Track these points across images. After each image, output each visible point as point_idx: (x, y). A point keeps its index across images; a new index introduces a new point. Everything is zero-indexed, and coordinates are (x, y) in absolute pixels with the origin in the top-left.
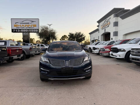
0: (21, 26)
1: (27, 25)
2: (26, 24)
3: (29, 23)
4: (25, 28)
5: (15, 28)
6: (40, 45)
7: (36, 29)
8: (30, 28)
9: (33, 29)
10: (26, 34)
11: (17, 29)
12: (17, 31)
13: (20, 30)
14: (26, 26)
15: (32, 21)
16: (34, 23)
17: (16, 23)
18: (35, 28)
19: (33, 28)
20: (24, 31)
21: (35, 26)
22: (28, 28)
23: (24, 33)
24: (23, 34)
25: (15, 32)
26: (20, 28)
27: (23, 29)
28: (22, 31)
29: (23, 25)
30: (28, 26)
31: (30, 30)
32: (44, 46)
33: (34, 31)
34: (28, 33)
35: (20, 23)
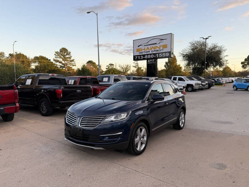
0: (144, 49)
1: (153, 47)
2: (152, 46)
3: (156, 44)
4: (151, 53)
5: (138, 54)
7: (166, 53)
8: (157, 51)
9: (162, 53)
10: (151, 61)
11: (140, 56)
13: (144, 56)
14: (151, 49)
15: (162, 40)
16: (164, 42)
17: (139, 46)
18: (165, 50)
20: (149, 56)
21: (165, 46)
22: (155, 52)
23: (149, 61)
24: (147, 62)
25: (138, 60)
26: (143, 54)
27: (148, 55)
28: (146, 57)
29: (148, 48)
30: (154, 49)
31: (157, 55)
32: (185, 81)
33: (164, 55)
34: (154, 60)
35: (144, 46)
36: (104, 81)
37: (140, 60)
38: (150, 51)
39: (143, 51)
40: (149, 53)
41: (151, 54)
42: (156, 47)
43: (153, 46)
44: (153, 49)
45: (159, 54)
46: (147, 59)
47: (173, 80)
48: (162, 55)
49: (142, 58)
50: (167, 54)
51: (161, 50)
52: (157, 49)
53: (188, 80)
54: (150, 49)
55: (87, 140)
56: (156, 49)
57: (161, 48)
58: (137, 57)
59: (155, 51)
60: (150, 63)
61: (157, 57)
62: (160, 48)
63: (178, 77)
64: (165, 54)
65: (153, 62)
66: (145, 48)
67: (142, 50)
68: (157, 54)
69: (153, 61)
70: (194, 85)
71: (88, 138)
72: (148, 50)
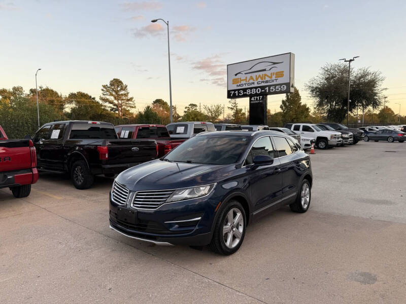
0: (246, 80)
1: (260, 76)
3: (265, 70)
4: (256, 85)
5: (234, 87)
6: (301, 128)
7: (281, 85)
8: (267, 82)
9: (275, 85)
10: (257, 99)
11: (239, 90)
12: (239, 93)
13: (245, 90)
14: (257, 79)
15: (274, 63)
16: (279, 68)
17: (236, 75)
18: (281, 80)
19: (275, 83)
20: (254, 91)
21: (280, 74)
22: (263, 84)
23: (253, 99)
24: (250, 101)
25: (235, 97)
26: (244, 87)
27: (251, 88)
28: (248, 92)
29: (251, 78)
30: (262, 78)
31: (267, 88)
32: (313, 131)
33: (278, 89)
34: (261, 97)
35: (245, 74)
36: (177, 132)
37: (239, 97)
38: (256, 82)
39: (243, 82)
40: (253, 86)
41: (256, 88)
42: (266, 75)
43: (261, 73)
44: (260, 80)
45: (269, 86)
46: (251, 96)
47: (294, 129)
48: (275, 88)
49: (242, 94)
50: (283, 87)
51: (273, 81)
52: (267, 79)
53: (320, 129)
54: (255, 79)
55: (143, 230)
56: (265, 79)
57: (274, 78)
58: (233, 92)
59: (263, 82)
60: (257, 102)
61: (267, 91)
62: (271, 77)
63: (302, 125)
64: (280, 87)
65: (259, 100)
66: (246, 78)
67: (241, 80)
68: (266, 86)
69: (260, 98)
70: (329, 138)
71: (146, 226)
72: (251, 81)
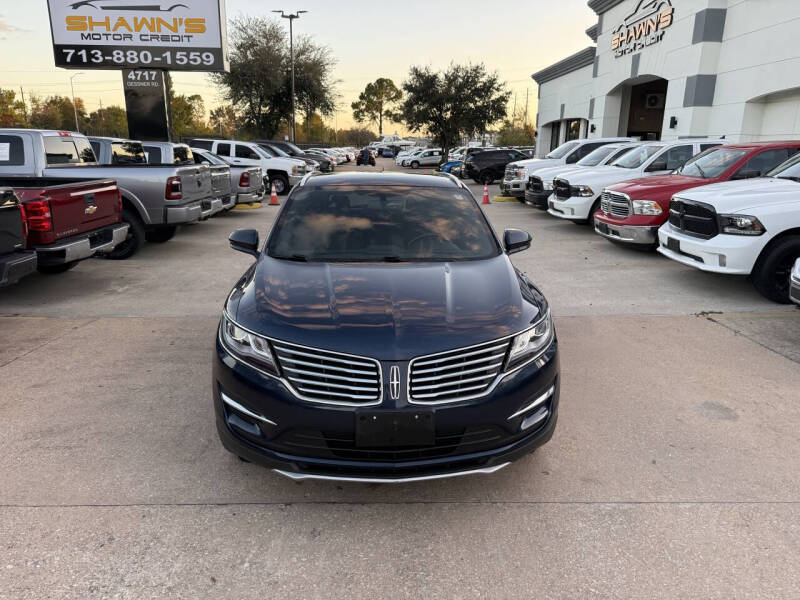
0: (107, 23)
1: (144, 20)
2: (140, 14)
3: (157, 8)
4: (136, 42)
5: (75, 39)
6: (233, 151)
7: (202, 50)
8: (165, 38)
9: (188, 50)
10: (143, 77)
11: (88, 48)
12: (90, 56)
13: (107, 50)
14: (138, 28)
17: (76, 6)
18: (198, 41)
19: (185, 44)
20: (132, 58)
21: (197, 25)
22: (156, 43)
23: (131, 75)
24: (126, 79)
25: (77, 63)
26: (103, 42)
27: (125, 49)
28: (118, 56)
29: (122, 22)
30: (151, 28)
31: (168, 54)
32: (259, 158)
33: (195, 60)
34: (154, 73)
35: (103, 8)
37: (90, 65)
38: (136, 35)
39: (102, 30)
40: (127, 42)
41: (139, 49)
42: (160, 21)
43: (148, 15)
44: (145, 30)
45: (174, 51)
46: (125, 68)
48: (188, 56)
49: (101, 59)
50: (208, 57)
51: (180, 39)
52: (165, 31)
53: (269, 155)
54: (133, 28)
56: (159, 30)
57: (182, 31)
58: (72, 52)
59: (157, 37)
60: (143, 84)
61: (169, 62)
62: (175, 29)
63: (233, 144)
64: (200, 56)
65: (150, 80)
66: (107, 19)
67: (93, 24)
68: (166, 49)
69: (150, 75)
70: (290, 173)
72: (122, 30)
